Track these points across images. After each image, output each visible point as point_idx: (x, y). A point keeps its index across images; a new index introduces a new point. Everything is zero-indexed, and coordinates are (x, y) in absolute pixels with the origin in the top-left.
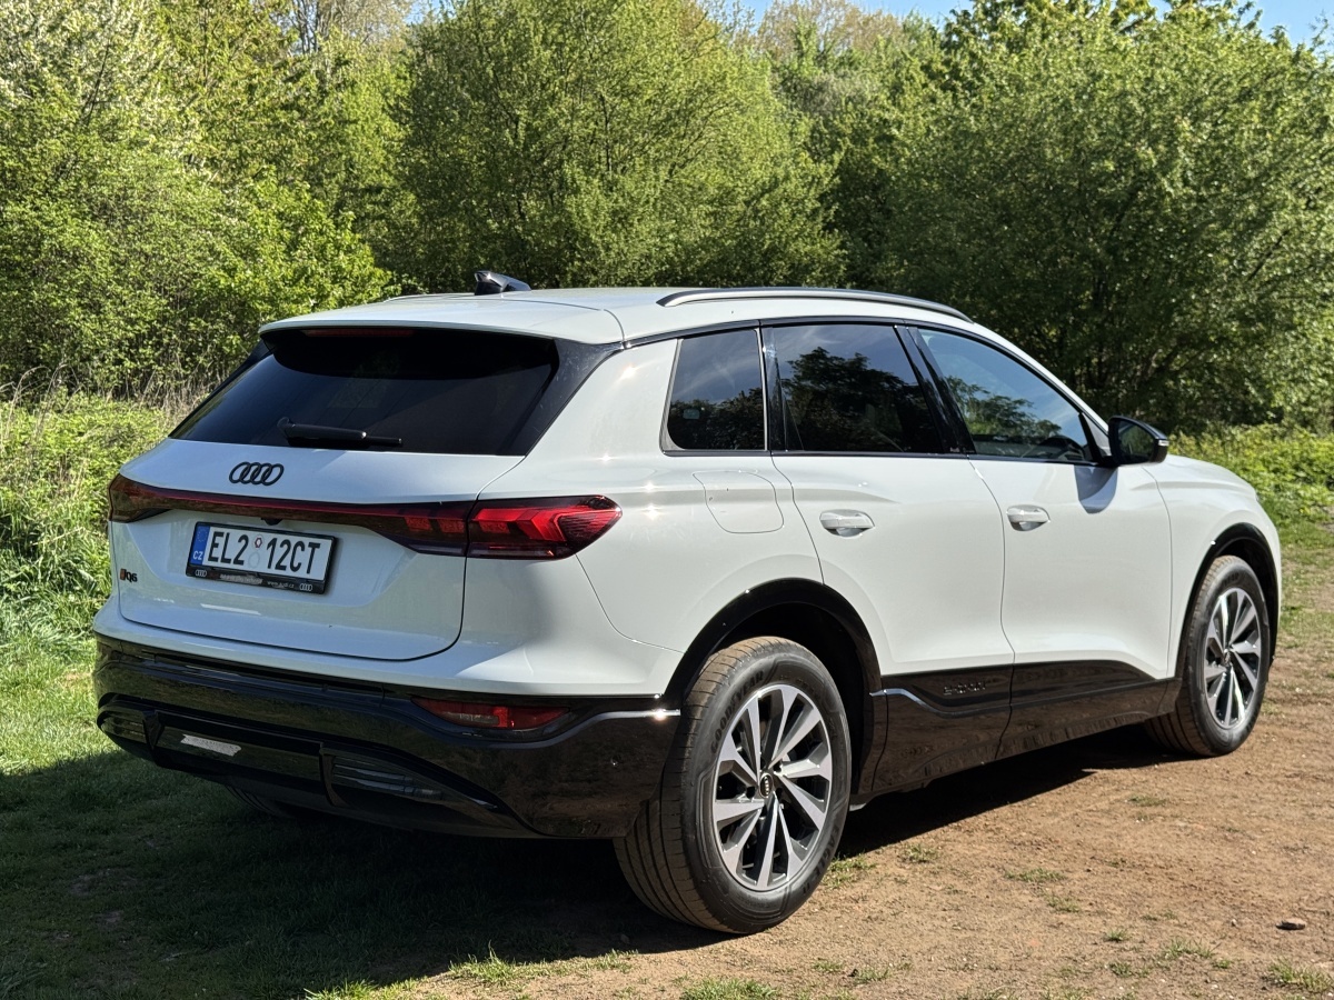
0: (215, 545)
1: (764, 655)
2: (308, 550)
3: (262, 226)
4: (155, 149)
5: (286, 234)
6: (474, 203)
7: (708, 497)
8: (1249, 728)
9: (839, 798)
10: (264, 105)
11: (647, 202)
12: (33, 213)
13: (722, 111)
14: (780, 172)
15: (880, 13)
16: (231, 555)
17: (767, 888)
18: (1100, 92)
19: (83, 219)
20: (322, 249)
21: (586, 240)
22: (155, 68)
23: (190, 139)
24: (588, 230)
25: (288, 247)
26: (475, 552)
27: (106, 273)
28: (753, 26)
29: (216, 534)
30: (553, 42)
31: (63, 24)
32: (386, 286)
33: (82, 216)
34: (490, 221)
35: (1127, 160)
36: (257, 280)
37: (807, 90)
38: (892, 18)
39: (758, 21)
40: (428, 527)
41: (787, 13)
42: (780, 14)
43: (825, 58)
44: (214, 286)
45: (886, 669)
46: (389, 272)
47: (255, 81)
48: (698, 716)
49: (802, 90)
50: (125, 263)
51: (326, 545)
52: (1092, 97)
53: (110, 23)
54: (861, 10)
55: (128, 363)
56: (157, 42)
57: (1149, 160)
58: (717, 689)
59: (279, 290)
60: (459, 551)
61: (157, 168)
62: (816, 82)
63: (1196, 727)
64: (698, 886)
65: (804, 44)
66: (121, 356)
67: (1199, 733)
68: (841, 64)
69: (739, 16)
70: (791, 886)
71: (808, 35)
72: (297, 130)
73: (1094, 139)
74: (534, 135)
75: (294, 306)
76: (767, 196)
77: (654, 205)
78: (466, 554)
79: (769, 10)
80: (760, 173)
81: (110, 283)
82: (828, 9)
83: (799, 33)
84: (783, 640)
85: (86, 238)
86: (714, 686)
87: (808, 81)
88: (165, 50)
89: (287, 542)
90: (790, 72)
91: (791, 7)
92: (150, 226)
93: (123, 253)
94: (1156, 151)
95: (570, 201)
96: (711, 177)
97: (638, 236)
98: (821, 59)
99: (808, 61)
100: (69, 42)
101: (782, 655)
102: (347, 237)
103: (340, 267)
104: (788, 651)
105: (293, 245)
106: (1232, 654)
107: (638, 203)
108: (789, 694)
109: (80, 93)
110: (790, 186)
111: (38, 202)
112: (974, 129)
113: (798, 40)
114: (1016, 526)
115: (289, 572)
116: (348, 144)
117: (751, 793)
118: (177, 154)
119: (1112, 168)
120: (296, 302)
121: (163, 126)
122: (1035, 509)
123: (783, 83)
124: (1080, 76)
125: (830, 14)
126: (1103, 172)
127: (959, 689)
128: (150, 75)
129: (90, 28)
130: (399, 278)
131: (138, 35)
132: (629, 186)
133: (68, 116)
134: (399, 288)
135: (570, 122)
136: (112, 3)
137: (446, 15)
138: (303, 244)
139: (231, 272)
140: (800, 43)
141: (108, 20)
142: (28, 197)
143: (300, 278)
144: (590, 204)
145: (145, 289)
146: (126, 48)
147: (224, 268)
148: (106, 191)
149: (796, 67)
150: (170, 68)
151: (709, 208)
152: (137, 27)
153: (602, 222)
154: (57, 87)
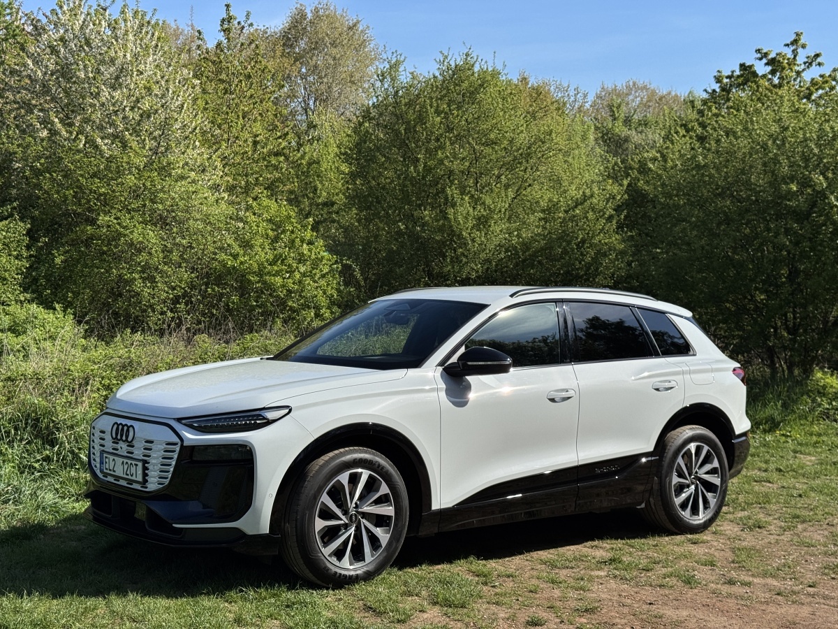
3: (256, 228)
4: (194, 181)
5: (271, 233)
10: (263, 153)
11: (500, 211)
12: (115, 221)
13: (551, 154)
14: (588, 192)
15: (670, 93)
18: (789, 139)
19: (146, 225)
20: (293, 241)
21: (460, 236)
22: (194, 131)
23: (214, 174)
24: (461, 229)
25: (272, 241)
27: (158, 258)
28: (587, 102)
30: (442, 112)
31: (139, 105)
32: (333, 264)
33: (145, 222)
34: (400, 224)
35: (805, 183)
36: (251, 262)
37: (618, 141)
38: (677, 96)
39: (591, 98)
41: (609, 94)
42: (605, 96)
43: (630, 121)
44: (225, 266)
46: (335, 256)
47: (258, 139)
49: (614, 141)
50: (171, 252)
52: (783, 141)
53: (168, 104)
54: (657, 92)
55: (169, 314)
56: (196, 115)
57: (821, 184)
59: (265, 268)
61: (193, 193)
62: (623, 136)
65: (616, 112)
66: (165, 309)
68: (640, 124)
69: (578, 96)
71: (619, 107)
72: (282, 168)
73: (785, 170)
74: (428, 170)
75: (273, 278)
76: (580, 207)
77: (504, 213)
79: (599, 92)
80: (574, 192)
81: (160, 264)
82: (636, 92)
83: (613, 106)
85: (147, 236)
87: (619, 136)
88: (202, 121)
90: (607, 130)
91: (613, 90)
92: (187, 229)
93: (169, 245)
94: (826, 178)
95: (451, 211)
96: (541, 194)
97: (493, 233)
98: (627, 121)
99: (619, 123)
100: (141, 116)
102: (308, 234)
103: (303, 253)
105: (276, 239)
107: (494, 212)
109: (147, 148)
110: (595, 201)
111: (119, 214)
112: (703, 163)
113: (612, 109)
116: (322, 177)
118: (207, 184)
119: (795, 189)
120: (274, 275)
121: (198, 167)
123: (602, 137)
124: (775, 128)
125: (637, 94)
126: (789, 191)
128: (191, 135)
129: (155, 107)
130: (342, 260)
131: (183, 111)
132: (488, 201)
133: (140, 161)
134: (340, 267)
135: (452, 162)
136: (168, 91)
137: (377, 97)
138: (282, 239)
139: (235, 256)
140: (614, 112)
141: (166, 103)
142: (113, 211)
143: (278, 260)
144: (463, 213)
145: (182, 267)
146: (177, 120)
147: (231, 255)
148: (160, 207)
149: (610, 127)
150: (205, 131)
151: (542, 215)
152: (183, 106)
153: (470, 224)
154: (134, 143)
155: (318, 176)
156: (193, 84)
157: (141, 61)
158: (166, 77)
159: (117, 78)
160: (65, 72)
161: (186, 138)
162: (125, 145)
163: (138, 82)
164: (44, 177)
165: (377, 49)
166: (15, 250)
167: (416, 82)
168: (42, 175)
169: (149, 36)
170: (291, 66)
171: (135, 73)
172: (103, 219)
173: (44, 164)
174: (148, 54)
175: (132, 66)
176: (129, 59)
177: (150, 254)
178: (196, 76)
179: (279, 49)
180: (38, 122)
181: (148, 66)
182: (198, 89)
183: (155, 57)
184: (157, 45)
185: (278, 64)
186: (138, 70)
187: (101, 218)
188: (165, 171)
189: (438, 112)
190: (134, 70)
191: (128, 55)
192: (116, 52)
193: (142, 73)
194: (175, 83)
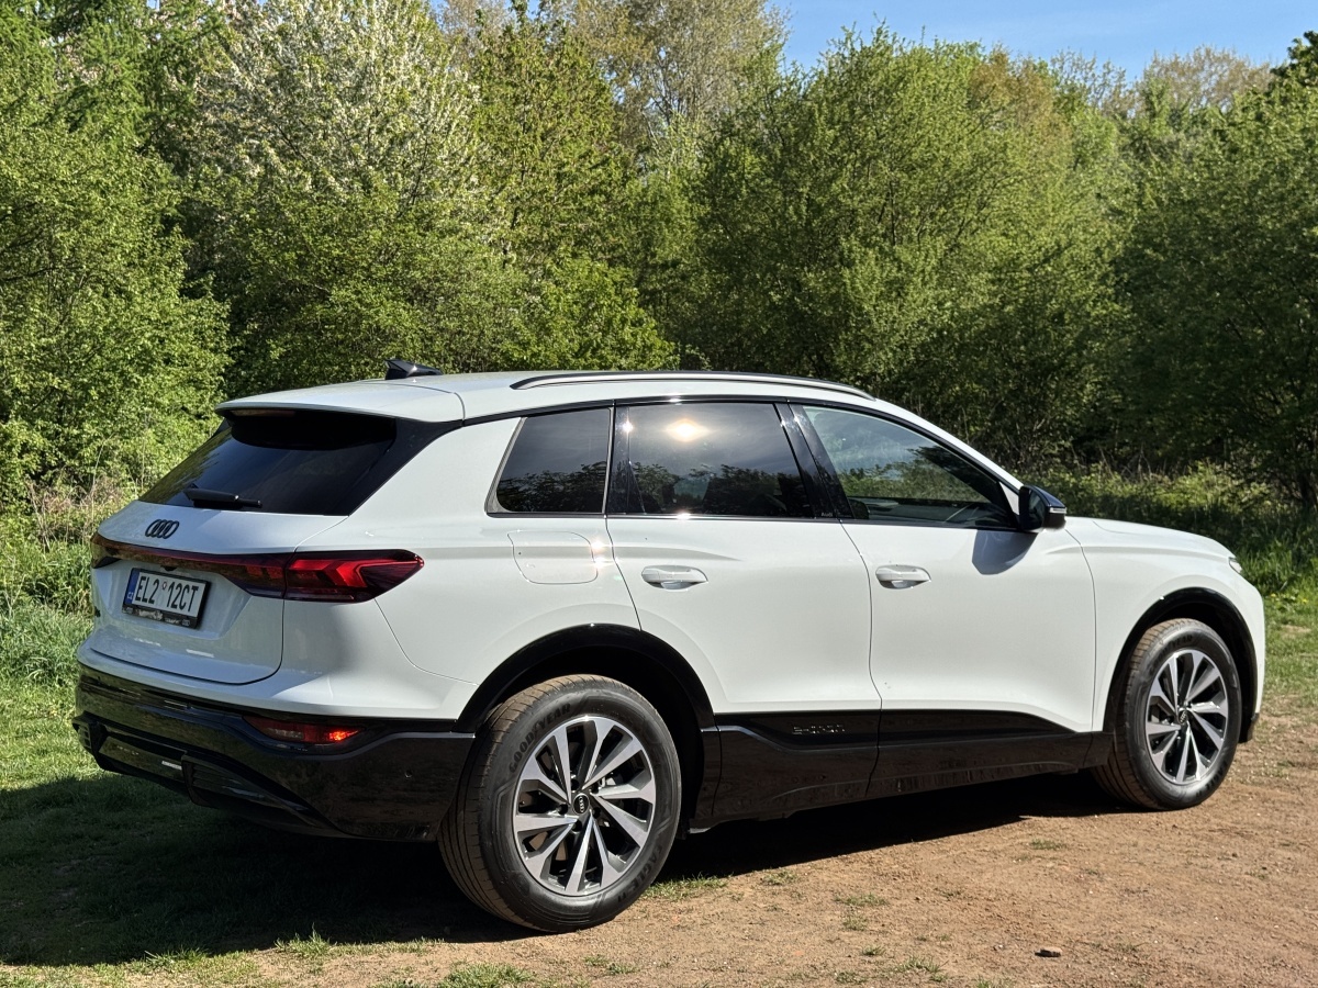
0: (140, 587)
1: (574, 690)
2: (191, 591)
3: (555, 303)
4: (468, 236)
5: (577, 310)
6: (758, 276)
7: (517, 552)
8: (1212, 786)
9: (663, 820)
12: (354, 297)
14: (1064, 239)
16: (148, 597)
17: (577, 894)
19: (398, 301)
20: (609, 322)
21: (859, 310)
22: (466, 163)
24: (862, 300)
25: (580, 321)
26: (291, 595)
28: (1126, 86)
29: (143, 578)
30: (839, 121)
31: (388, 126)
32: (668, 355)
33: (396, 298)
34: (772, 293)
40: (261, 573)
41: (1167, 70)
43: (1179, 117)
44: (509, 359)
45: (717, 708)
46: (672, 344)
47: (564, 170)
48: (499, 739)
50: (432, 339)
51: (202, 587)
53: (429, 123)
56: (470, 139)
58: (520, 716)
60: (279, 594)
61: (466, 253)
62: (1167, 141)
63: (1137, 781)
64: (496, 886)
65: (1156, 105)
67: (1142, 788)
68: (1195, 122)
69: (1110, 76)
70: (604, 894)
71: (1160, 95)
72: (598, 213)
74: (815, 210)
76: (1052, 262)
77: (931, 274)
78: (283, 597)
79: (1148, 69)
80: (1044, 239)
82: (1210, 66)
83: (1151, 94)
84: (598, 678)
85: (398, 318)
86: (518, 714)
87: (1159, 141)
88: (479, 147)
89: (180, 585)
90: (1140, 133)
91: (1172, 65)
92: (457, 306)
93: (430, 330)
95: (846, 273)
96: (991, 243)
97: (911, 305)
98: (1176, 117)
99: (1162, 120)
100: (391, 141)
101: (595, 691)
102: (632, 311)
103: (624, 339)
104: (602, 687)
105: (586, 318)
106: (1189, 714)
107: (912, 272)
108: (603, 726)
109: (400, 187)
111: (359, 286)
114: (887, 584)
115: (178, 611)
117: (564, 810)
118: (487, 239)
121: (475, 215)
122: (913, 569)
123: (1132, 144)
125: (1213, 70)
127: (813, 730)
128: (462, 169)
129: (412, 129)
130: (684, 349)
131: (451, 133)
132: (906, 257)
133: (389, 208)
134: (678, 359)
135: (851, 198)
136: (430, 105)
137: (743, 101)
138: (594, 318)
139: (525, 345)
140: (1152, 103)
141: (426, 122)
142: (351, 282)
143: (586, 351)
144: (865, 275)
145: (448, 363)
146: (442, 146)
147: (519, 343)
148: (418, 275)
149: (1145, 128)
150: (484, 162)
151: (990, 276)
152: (450, 126)
153: (874, 293)
154: (380, 182)
155: (668, 221)
156: (470, 91)
157: (391, 60)
158: (428, 84)
159: (359, 87)
160: (284, 80)
161: (456, 172)
162: (367, 185)
163: (388, 92)
164: (256, 235)
165: (777, 14)
166: (212, 341)
167: (800, 76)
168: (252, 232)
169: (405, 22)
170: (642, 48)
171: (384, 78)
172: (338, 294)
173: (255, 215)
174: (402, 50)
175: (379, 67)
176: (374, 58)
177: (404, 342)
178: (473, 79)
179: (623, 22)
180: (247, 154)
181: (402, 67)
182: (477, 99)
183: (413, 54)
184: (415, 37)
185: (622, 45)
186: (388, 75)
187: (333, 292)
188: (425, 223)
189: (831, 123)
190: (382, 74)
191: (373, 54)
192: (356, 49)
193: (393, 79)
194: (439, 93)
